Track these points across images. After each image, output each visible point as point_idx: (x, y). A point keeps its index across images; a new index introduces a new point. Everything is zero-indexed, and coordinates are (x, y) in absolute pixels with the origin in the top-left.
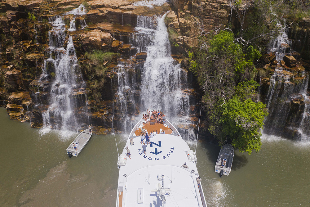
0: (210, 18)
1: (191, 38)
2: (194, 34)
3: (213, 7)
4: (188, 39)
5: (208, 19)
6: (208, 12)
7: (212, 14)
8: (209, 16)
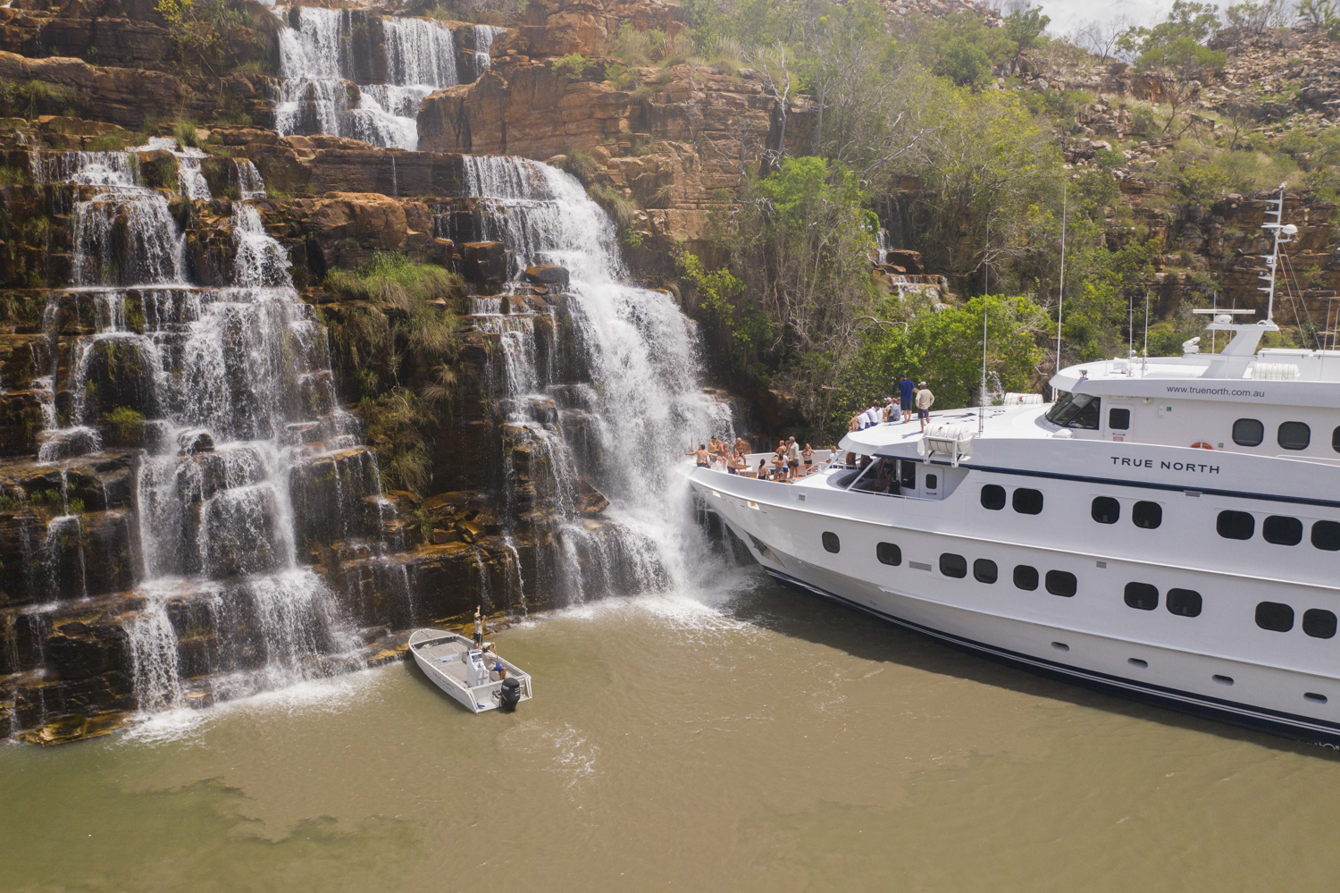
0: (726, 137)
1: (677, 208)
2: (685, 193)
3: (731, 102)
4: (666, 214)
5: (723, 142)
6: (720, 119)
7: (733, 125)
8: (721, 130)
